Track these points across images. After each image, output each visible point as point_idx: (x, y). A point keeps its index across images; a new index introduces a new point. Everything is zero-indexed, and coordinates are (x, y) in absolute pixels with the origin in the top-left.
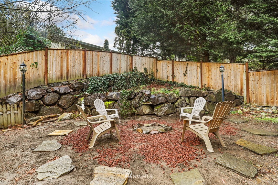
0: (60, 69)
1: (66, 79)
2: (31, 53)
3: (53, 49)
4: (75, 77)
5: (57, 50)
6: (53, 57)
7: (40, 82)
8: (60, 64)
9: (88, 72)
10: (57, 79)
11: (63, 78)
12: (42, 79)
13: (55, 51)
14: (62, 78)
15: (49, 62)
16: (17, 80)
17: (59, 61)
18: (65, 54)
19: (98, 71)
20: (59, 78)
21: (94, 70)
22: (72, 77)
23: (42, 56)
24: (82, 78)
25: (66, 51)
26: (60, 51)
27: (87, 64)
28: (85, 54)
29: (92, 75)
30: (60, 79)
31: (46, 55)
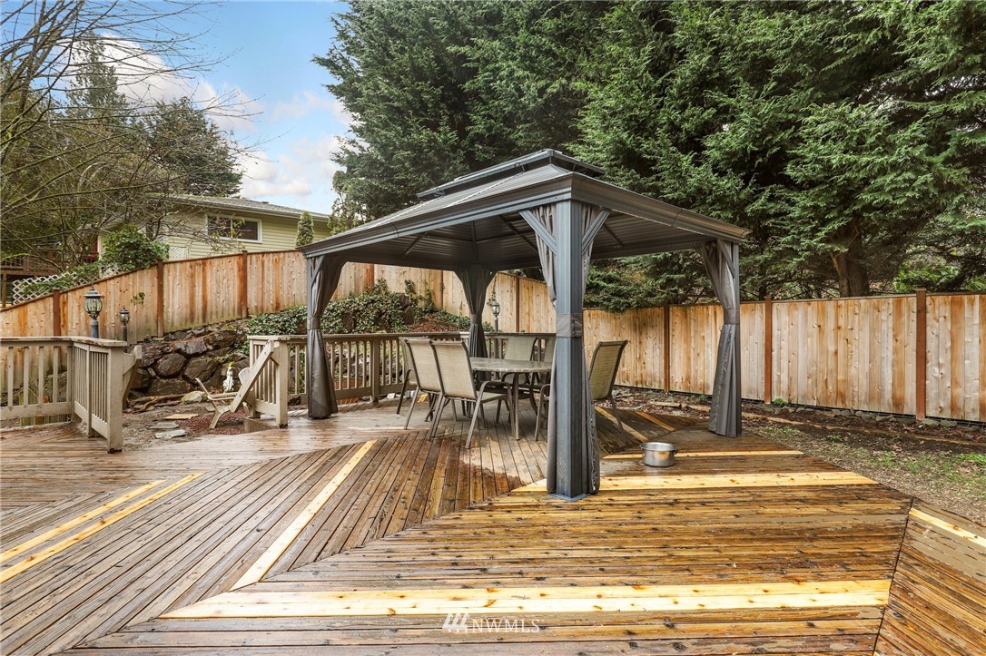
0: (188, 302)
1: (201, 320)
2: (131, 275)
3: (174, 262)
4: (222, 316)
5: (181, 262)
6: (174, 278)
7: (149, 330)
8: (188, 292)
9: (253, 301)
10: (183, 323)
11: (196, 321)
12: (152, 324)
13: (178, 265)
14: (192, 320)
15: (165, 289)
16: (108, 329)
17: (186, 284)
18: (199, 269)
19: (277, 299)
20: (186, 321)
21: (266, 298)
22: (214, 317)
23: (152, 279)
24: (237, 316)
25: (201, 262)
26: (188, 264)
27: (249, 284)
28: (245, 262)
29: (260, 310)
30: (189, 322)
31: (160, 277)
